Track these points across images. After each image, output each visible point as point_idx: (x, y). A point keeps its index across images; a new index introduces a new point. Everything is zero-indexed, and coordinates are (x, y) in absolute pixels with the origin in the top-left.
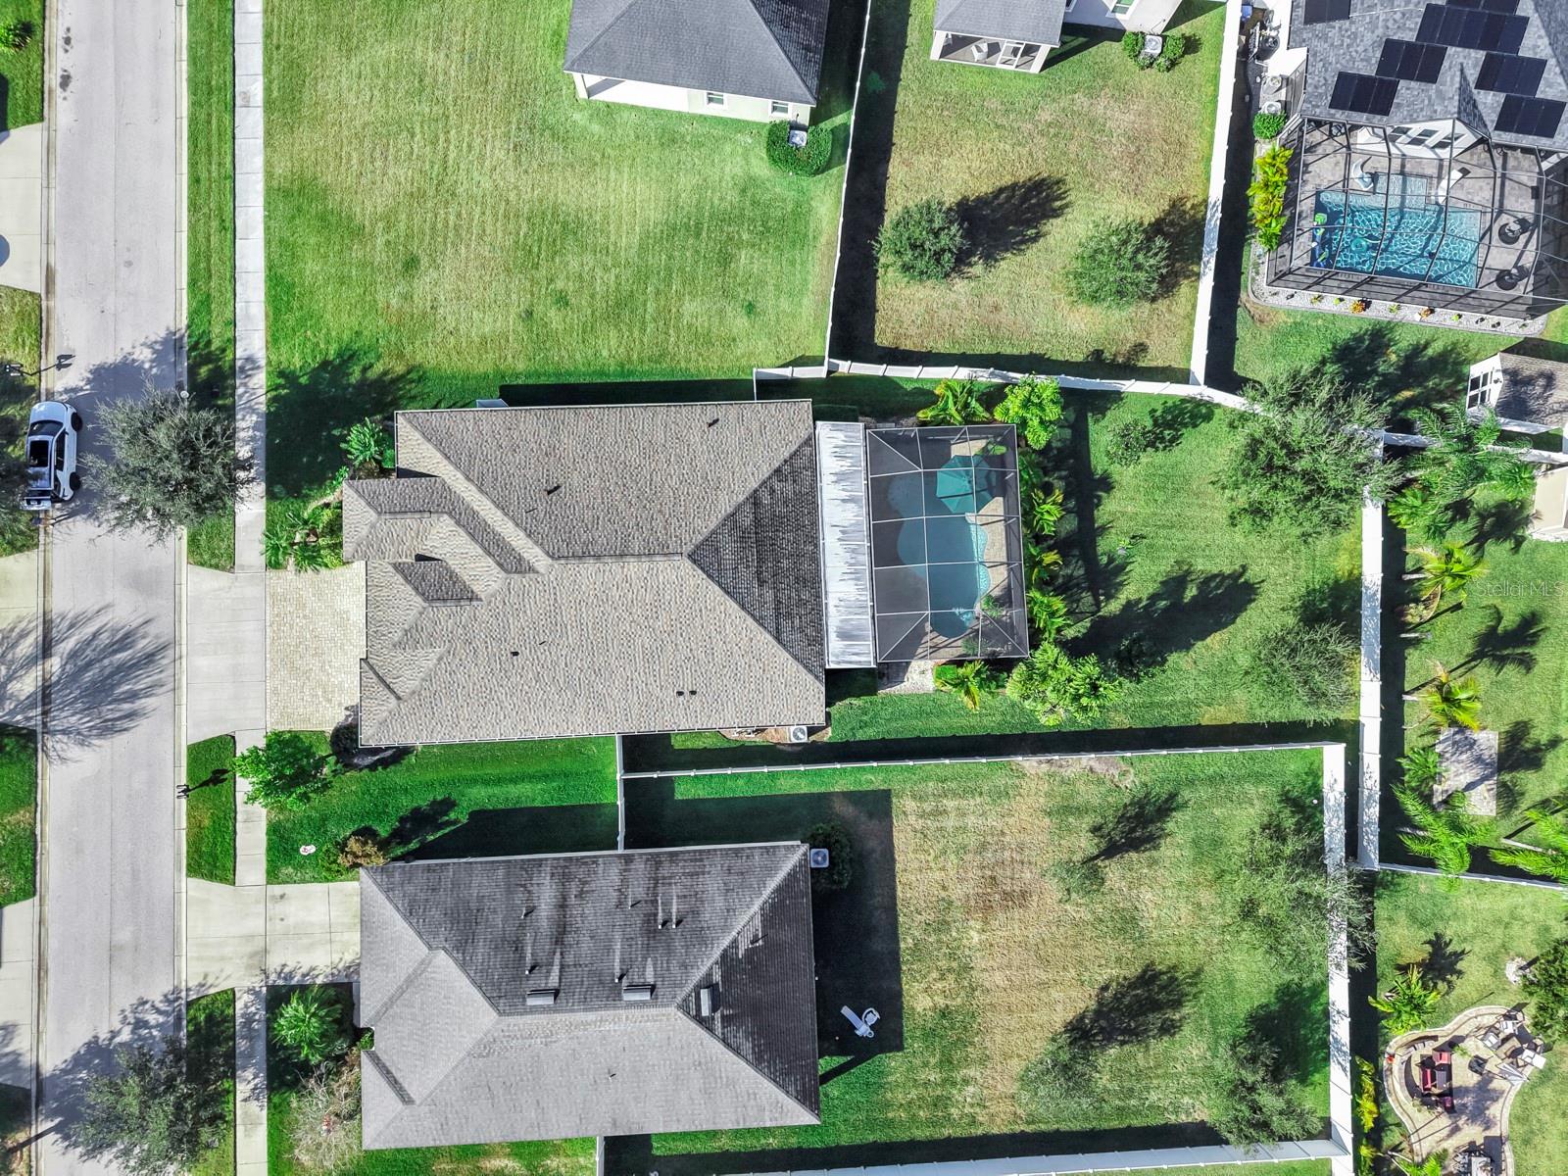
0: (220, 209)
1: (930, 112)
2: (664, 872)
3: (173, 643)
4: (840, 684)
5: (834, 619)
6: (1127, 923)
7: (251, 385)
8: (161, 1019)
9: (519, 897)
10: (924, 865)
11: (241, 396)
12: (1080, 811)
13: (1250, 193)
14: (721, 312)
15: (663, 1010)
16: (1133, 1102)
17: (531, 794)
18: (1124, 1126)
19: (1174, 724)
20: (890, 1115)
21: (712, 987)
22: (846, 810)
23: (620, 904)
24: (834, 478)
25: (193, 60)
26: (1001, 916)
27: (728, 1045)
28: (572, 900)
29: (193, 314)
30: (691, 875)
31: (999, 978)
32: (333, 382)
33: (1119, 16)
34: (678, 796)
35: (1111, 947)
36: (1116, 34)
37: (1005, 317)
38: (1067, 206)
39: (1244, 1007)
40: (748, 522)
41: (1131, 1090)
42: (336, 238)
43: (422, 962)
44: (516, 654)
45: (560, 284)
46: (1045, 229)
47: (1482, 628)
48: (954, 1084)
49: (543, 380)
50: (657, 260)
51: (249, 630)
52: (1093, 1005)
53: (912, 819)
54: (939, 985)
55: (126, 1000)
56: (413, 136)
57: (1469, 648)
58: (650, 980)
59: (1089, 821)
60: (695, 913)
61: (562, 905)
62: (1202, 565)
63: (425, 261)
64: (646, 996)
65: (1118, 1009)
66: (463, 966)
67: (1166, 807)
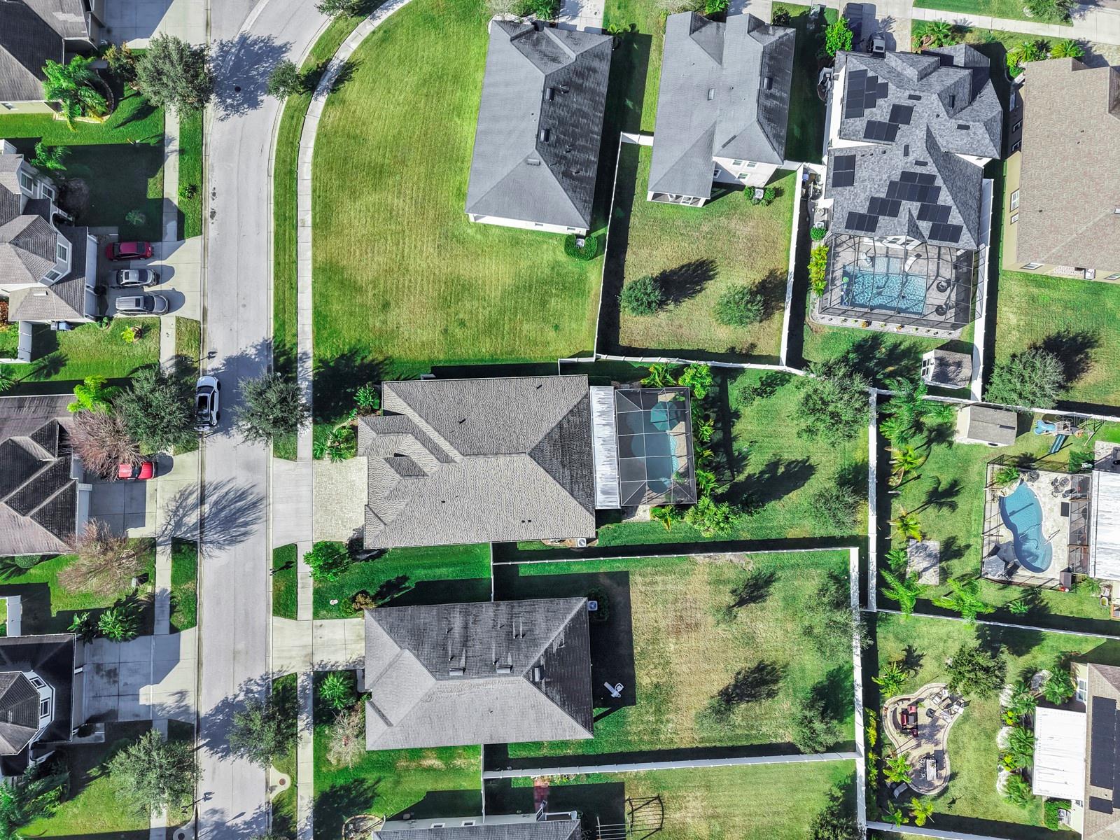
0: (290, 278)
1: (647, 227)
2: (516, 611)
3: (266, 497)
4: (603, 517)
5: (600, 484)
6: (750, 639)
7: (305, 366)
8: (259, 689)
9: (444, 623)
10: (646, 610)
11: (300, 372)
12: (725, 582)
13: (809, 267)
14: (542, 329)
15: (517, 678)
16: (754, 732)
17: (446, 573)
18: (749, 744)
19: (773, 538)
20: (629, 738)
21: (540, 667)
22: (607, 582)
23: (494, 627)
24: (599, 414)
25: (277, 203)
26: (685, 636)
27: (548, 696)
28: (471, 625)
29: (276, 331)
30: (529, 612)
31: (685, 668)
32: (347, 365)
33: (741, 180)
34: (521, 575)
35: (743, 652)
36: (741, 187)
37: (685, 331)
38: (716, 274)
39: (810, 683)
40: (557, 437)
41: (752, 726)
42: (348, 292)
43: (397, 656)
44: (444, 502)
45: (461, 316)
46: (706, 286)
47: (931, 489)
48: (662, 722)
49: (453, 364)
50: (510, 303)
51: (305, 491)
52: (733, 682)
53: (640, 586)
54: (654, 672)
55: (242, 679)
56: (387, 240)
57: (924, 498)
58: (510, 663)
59: (731, 587)
60: (531, 631)
61: (466, 627)
62: (787, 457)
63: (393, 304)
64: (508, 671)
65: (745, 684)
66: (418, 657)
67: (770, 580)
